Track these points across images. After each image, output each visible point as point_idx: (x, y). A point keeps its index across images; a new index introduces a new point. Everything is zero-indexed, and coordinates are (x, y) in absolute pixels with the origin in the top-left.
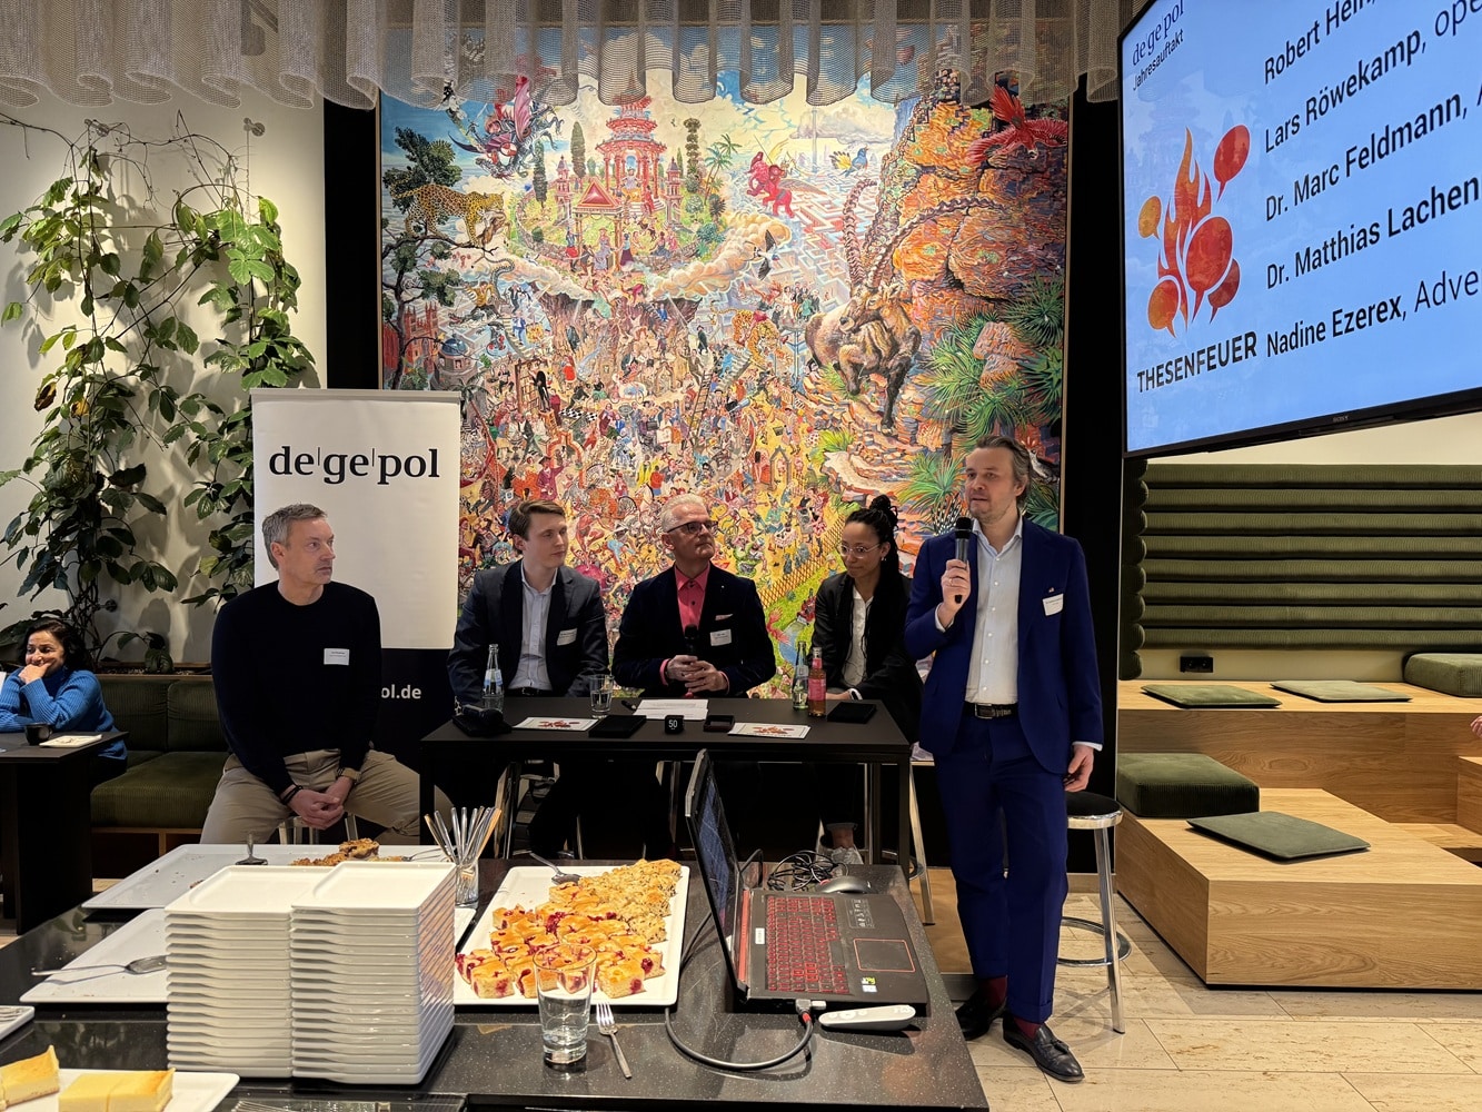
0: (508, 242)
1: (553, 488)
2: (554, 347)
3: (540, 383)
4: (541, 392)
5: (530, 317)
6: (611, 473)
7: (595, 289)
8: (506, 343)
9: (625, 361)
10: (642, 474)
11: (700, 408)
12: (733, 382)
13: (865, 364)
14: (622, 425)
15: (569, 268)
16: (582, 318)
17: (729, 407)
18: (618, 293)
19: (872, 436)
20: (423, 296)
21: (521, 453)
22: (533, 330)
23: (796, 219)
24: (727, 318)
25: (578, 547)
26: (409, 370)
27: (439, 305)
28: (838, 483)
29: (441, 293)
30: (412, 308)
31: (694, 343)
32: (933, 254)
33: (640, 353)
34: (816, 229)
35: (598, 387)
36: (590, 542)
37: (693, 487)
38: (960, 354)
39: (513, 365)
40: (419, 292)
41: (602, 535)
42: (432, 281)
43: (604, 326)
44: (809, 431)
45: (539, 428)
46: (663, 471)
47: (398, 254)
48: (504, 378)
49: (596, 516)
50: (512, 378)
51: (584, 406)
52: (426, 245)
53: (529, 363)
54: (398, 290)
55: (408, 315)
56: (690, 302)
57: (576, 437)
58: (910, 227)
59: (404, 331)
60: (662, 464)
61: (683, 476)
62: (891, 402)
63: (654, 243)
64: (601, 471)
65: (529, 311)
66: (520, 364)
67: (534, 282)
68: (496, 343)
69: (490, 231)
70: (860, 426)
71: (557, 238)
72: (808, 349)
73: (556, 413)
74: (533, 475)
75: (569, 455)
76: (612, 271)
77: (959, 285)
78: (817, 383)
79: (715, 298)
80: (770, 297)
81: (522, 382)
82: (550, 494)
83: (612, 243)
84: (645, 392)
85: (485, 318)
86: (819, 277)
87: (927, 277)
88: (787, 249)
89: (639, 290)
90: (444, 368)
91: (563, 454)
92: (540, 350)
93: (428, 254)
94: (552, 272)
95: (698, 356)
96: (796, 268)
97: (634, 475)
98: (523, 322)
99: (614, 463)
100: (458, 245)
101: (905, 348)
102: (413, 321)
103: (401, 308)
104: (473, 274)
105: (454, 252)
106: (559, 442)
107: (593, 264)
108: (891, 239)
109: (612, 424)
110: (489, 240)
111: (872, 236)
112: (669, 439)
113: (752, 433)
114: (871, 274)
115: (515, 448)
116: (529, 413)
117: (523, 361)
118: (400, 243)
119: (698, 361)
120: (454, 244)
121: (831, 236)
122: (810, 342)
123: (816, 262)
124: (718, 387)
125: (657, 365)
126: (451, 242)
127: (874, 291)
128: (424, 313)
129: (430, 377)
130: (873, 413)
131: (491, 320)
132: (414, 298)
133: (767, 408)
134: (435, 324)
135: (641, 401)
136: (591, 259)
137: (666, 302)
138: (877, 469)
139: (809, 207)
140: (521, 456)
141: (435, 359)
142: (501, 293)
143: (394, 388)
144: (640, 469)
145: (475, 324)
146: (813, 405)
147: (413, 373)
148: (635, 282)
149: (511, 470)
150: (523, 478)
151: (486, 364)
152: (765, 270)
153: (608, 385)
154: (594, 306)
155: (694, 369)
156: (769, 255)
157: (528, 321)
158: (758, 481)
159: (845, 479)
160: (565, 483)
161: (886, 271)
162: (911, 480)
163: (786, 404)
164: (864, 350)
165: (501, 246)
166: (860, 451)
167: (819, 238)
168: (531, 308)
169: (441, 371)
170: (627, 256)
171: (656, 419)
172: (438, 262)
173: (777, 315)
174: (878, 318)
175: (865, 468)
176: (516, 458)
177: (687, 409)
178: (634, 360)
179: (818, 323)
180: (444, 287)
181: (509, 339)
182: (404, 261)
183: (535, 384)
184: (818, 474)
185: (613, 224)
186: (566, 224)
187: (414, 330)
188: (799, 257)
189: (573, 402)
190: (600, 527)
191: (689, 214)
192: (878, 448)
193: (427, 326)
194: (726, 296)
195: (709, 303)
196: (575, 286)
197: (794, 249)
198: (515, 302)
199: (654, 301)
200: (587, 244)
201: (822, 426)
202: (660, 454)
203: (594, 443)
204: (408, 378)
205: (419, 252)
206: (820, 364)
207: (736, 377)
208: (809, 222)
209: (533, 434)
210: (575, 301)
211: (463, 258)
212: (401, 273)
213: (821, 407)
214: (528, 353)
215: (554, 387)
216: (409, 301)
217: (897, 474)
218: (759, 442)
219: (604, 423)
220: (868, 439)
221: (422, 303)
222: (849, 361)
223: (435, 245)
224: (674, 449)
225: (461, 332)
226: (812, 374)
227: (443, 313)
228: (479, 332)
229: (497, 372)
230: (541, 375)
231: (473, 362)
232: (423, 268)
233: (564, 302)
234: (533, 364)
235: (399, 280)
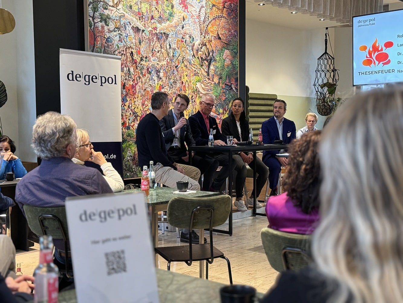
0: (123, 7)
1: (135, 90)
2: (135, 44)
3: (132, 55)
4: (132, 58)
5: (129, 33)
6: (150, 86)
7: (145, 27)
8: (123, 41)
9: (152, 50)
10: (157, 86)
11: (170, 67)
12: (176, 60)
13: (204, 58)
14: (152, 71)
15: (139, 19)
16: (142, 35)
17: (176, 67)
18: (150, 29)
19: (205, 78)
20: (101, 21)
21: (127, 77)
22: (130, 37)
23: (189, 14)
24: (175, 40)
25: (142, 109)
26: (97, 47)
27: (105, 25)
28: (199, 91)
30: (97, 25)
31: (168, 47)
32: (215, 29)
33: (156, 48)
34: (193, 17)
35: (146, 58)
36: (145, 107)
37: (169, 91)
38: (221, 57)
39: (125, 48)
40: (99, 20)
41: (148, 106)
42: (103, 17)
43: (147, 39)
44: (193, 76)
45: (132, 70)
46: (162, 86)
47: (93, 5)
48: (122, 52)
49: (146, 99)
50: (125, 53)
51: (143, 64)
52: (101, 4)
53: (129, 48)
54: (93, 18)
55: (96, 27)
56: (167, 34)
57: (141, 73)
58: (211, 21)
59: (95, 33)
60: (162, 83)
61: (166, 88)
62: (209, 69)
63: (158, 15)
64: (147, 85)
65: (129, 31)
66: (127, 48)
67: (130, 22)
68: (120, 41)
69: (118, 3)
70: (203, 75)
71: (135, 8)
72: (192, 52)
73: (136, 65)
74: (130, 85)
75: (139, 79)
76: (149, 21)
77: (220, 38)
78: (194, 62)
79: (173, 34)
80: (184, 35)
81: (127, 54)
82: (135, 91)
83: (149, 13)
84: (157, 61)
85: (117, 31)
86: (194, 31)
87: (214, 35)
88: (187, 22)
89: (155, 28)
91: (138, 79)
92: (132, 44)
93: (101, 7)
94: (134, 19)
95: (169, 51)
96: (189, 28)
97: (155, 87)
98: (127, 34)
99: (150, 82)
100: (110, 6)
101: (211, 54)
102: (98, 30)
103: (94, 25)
104: (114, 16)
105: (109, 8)
106: (137, 75)
107: (144, 18)
108: (208, 23)
109: (150, 70)
110: (118, 6)
111: (204, 22)
112: (163, 76)
113: (181, 75)
114: (204, 32)
116: (129, 65)
117: (127, 47)
119: (169, 52)
120: (109, 5)
121: (196, 20)
122: (192, 50)
123: (193, 27)
124: (174, 61)
125: (160, 52)
126: (108, 4)
127: (205, 38)
128: (101, 28)
129: (103, 49)
130: (205, 72)
131: (119, 33)
132: (98, 22)
133: (184, 68)
134: (104, 32)
135: (156, 63)
136: (144, 16)
137: (162, 33)
138: (206, 88)
139: (192, 11)
140: (127, 79)
141: (104, 43)
142: (122, 24)
143: (92, 52)
144: (156, 85)
145: (115, 33)
146: (193, 68)
147: (98, 48)
148: (154, 26)
149: (125, 84)
150: (128, 86)
151: (118, 47)
152: (183, 28)
153: (149, 57)
154: (145, 32)
155: (168, 55)
156: (184, 23)
157: (129, 34)
158: (183, 90)
159: (200, 90)
160: (138, 88)
161: (207, 33)
162: (213, 91)
163: (188, 68)
164: (203, 54)
165: (121, 8)
166: (203, 83)
167: (194, 20)
169: (106, 48)
170: (152, 18)
171: (160, 69)
173: (186, 41)
174: (206, 45)
175: (204, 87)
177: (167, 67)
178: (155, 50)
179: (194, 45)
180: (106, 19)
181: (124, 39)
182: (95, 8)
183: (131, 55)
184: (195, 89)
185: (149, 7)
186: (138, 4)
187: (98, 33)
188: (190, 25)
189: (140, 62)
190: (147, 103)
191: (166, 7)
192: (206, 82)
193: (102, 32)
194: (175, 34)
195: (171, 35)
196: (140, 25)
197: (189, 22)
198: (125, 27)
199: (159, 32)
200: (143, 12)
201: (195, 75)
202: (161, 80)
203: (145, 76)
204: (97, 49)
206: (195, 57)
207: (177, 58)
208: (192, 15)
209: (130, 71)
210: (140, 30)
211: (111, 10)
213: (195, 69)
214: (128, 45)
215: (135, 57)
216: (96, 23)
217: (210, 89)
218: (183, 78)
219: (148, 69)
220: (204, 79)
223: (104, 5)
224: (164, 79)
225: (111, 35)
226: (193, 59)
227: (106, 28)
228: (116, 36)
229: (121, 50)
230: (132, 52)
231: (115, 46)
232: (100, 12)
233: (137, 30)
234: (130, 48)
235: (93, 15)
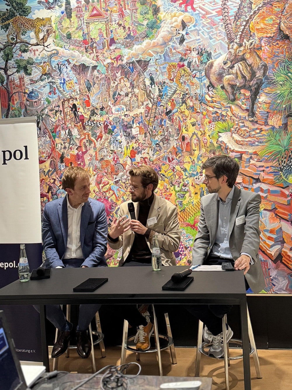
0: (55, 41)
1: (83, 161)
2: (80, 91)
3: (74, 109)
4: (75, 114)
5: (68, 77)
6: (111, 152)
7: (98, 60)
8: (57, 91)
9: (114, 95)
10: (126, 152)
11: (153, 115)
12: (169, 101)
13: (238, 84)
14: (115, 127)
15: (85, 51)
16: (92, 75)
17: (167, 113)
18: (109, 61)
19: (243, 123)
20: (18, 71)
21: (67, 145)
22: (69, 83)
23: (197, 12)
24: (164, 68)
25: (97, 190)
26: (13, 108)
27: (25, 75)
28: (227, 149)
29: (26, 69)
30: (12, 78)
31: (148, 82)
32: (272, 22)
33: (121, 90)
34: (208, 16)
35: (102, 109)
36: (103, 187)
37: (152, 156)
38: (290, 74)
39: (61, 102)
40: (15, 70)
41: (108, 183)
42: (21, 64)
43: (103, 78)
44: (210, 123)
45: (75, 132)
46: (136, 149)
47: (4, 52)
48: (57, 109)
49: (105, 174)
50: (61, 108)
51: (96, 119)
52: (17, 47)
53: (68, 100)
55: (11, 81)
56: (145, 61)
57: (93, 135)
58: (258, 9)
59: (10, 90)
60: (135, 146)
61: (146, 151)
62: (253, 104)
63: (125, 33)
64: (106, 151)
65: (67, 74)
66: (64, 101)
67: (68, 60)
68: (52, 92)
69: (46, 36)
70: (236, 118)
71: (78, 36)
72: (207, 80)
73: (82, 124)
74: (73, 155)
75: (90, 145)
76: (105, 49)
77: (287, 37)
78: (212, 97)
79: (157, 58)
80: (186, 54)
81: (66, 110)
82: (82, 164)
83: (105, 35)
84: (125, 110)
85: (46, 80)
86: (211, 41)
87: (269, 35)
88: (193, 28)
89: (119, 58)
90: (29, 106)
91: (87, 144)
92: (73, 93)
93: (18, 51)
94: (77, 53)
95: (150, 88)
96: (198, 37)
97: (122, 152)
98: (64, 80)
99: (112, 147)
100: (32, 45)
101: (259, 74)
102: (14, 84)
103: (8, 78)
104: (39, 58)
105: (30, 49)
106: (85, 138)
107: (96, 47)
108: (248, 17)
109: (110, 127)
110: (46, 41)
111: (238, 16)
112: (138, 133)
113: (180, 126)
114: (239, 36)
115: (64, 143)
116: (70, 125)
117: (65, 99)
118: (5, 47)
119: (150, 91)
120: (30, 44)
121: (216, 19)
122: (207, 76)
123: (209, 33)
124: (161, 104)
125: (130, 95)
126: (28, 43)
127: (240, 45)
128: (18, 80)
129: (23, 111)
130: (243, 110)
131: (49, 80)
132: (13, 73)
133: (187, 112)
134: (24, 85)
135: (123, 114)
136: (95, 45)
137: (133, 63)
138: (247, 140)
139: (204, 5)
140: (67, 147)
141: (25, 102)
142: (53, 66)
143: (7, 117)
144: (124, 149)
145: (42, 83)
146: (211, 109)
147: (15, 110)
148: (117, 54)
149: (63, 154)
150: (69, 157)
151: (48, 102)
152: (182, 40)
153: (107, 107)
154: (98, 68)
155: (148, 96)
156: (184, 33)
157: (67, 79)
158: (184, 151)
159: (230, 146)
160: (89, 158)
161: (247, 34)
162: (266, 144)
163: (196, 110)
164: (237, 77)
165: (52, 43)
166: (237, 131)
167: (210, 21)
168: (68, 73)
169: (28, 108)
170: (112, 41)
171: (131, 123)
172: (23, 54)
173: (189, 64)
174: (243, 59)
175: (240, 140)
176: (65, 148)
177: (146, 116)
178: (119, 94)
179: (211, 65)
180: (26, 66)
181: (58, 89)
182: (7, 55)
183: (72, 110)
184: (216, 145)
185: (105, 26)
186: (82, 29)
187: (14, 89)
188: (200, 32)
189: (90, 118)
190: (107, 179)
191: (142, 16)
192: (247, 129)
193: (20, 86)
194: (163, 57)
196: (88, 59)
197: (197, 28)
198: (60, 70)
199: (127, 63)
200: (93, 37)
201: (216, 119)
202: (134, 141)
203: (101, 137)
204: (13, 112)
205: (14, 50)
206: (213, 87)
207: (170, 98)
208: (204, 13)
209: (72, 135)
210: (88, 67)
211: (34, 51)
212: (7, 61)
213: (215, 110)
214: (68, 95)
215: (81, 111)
216: (11, 75)
217: (258, 142)
218: (184, 130)
219: (106, 127)
220: (241, 124)
221: (17, 75)
222: (229, 84)
223: (21, 46)
224: (141, 138)
225: (36, 87)
226: (210, 92)
227: (27, 79)
228: (44, 87)
229: (54, 106)
230: (74, 106)
231: (42, 102)
232: (16, 58)
233: (83, 68)
234: (70, 100)
235: (6, 65)
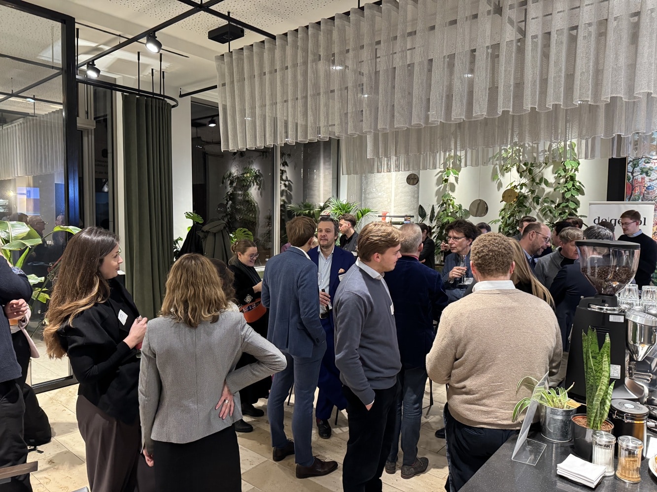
20: (641, 174)
26: (634, 195)
27: (646, 177)
29: (647, 173)
30: (637, 178)
40: (639, 173)
42: (644, 170)
47: (633, 163)
52: (643, 160)
54: (632, 173)
55: (635, 180)
59: (634, 184)
90: (646, 194)
93: (643, 162)
100: (653, 159)
102: (637, 181)
103: (633, 178)
105: (652, 161)
118: (634, 160)
126: (651, 159)
128: (641, 179)
129: (642, 196)
132: (638, 175)
134: (644, 182)
141: (643, 191)
143: (629, 201)
147: (636, 196)
172: (646, 165)
180: (648, 171)
182: (635, 165)
187: (637, 184)
204: (634, 198)
205: (640, 162)
211: (655, 163)
212: (634, 168)
216: (636, 176)
221: (640, 176)
223: (645, 160)
225: (653, 184)
227: (647, 179)
231: (656, 192)
232: (641, 167)
235: (633, 170)
